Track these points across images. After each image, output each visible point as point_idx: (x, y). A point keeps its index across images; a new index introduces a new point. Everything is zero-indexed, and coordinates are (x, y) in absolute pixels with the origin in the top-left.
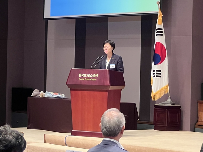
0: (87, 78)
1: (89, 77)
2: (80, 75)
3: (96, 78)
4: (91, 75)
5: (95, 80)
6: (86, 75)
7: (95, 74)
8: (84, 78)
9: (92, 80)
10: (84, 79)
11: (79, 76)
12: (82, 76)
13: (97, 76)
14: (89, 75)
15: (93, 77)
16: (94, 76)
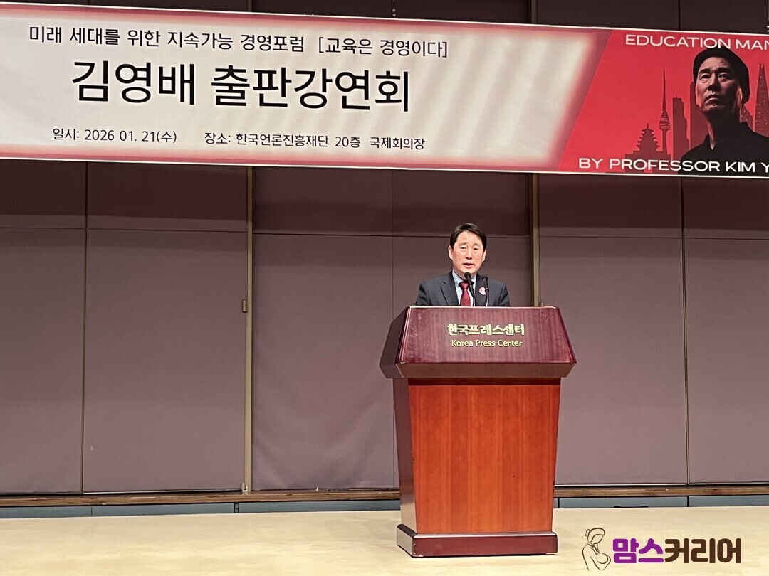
0: (485, 337)
1: (489, 333)
2: (452, 328)
3: (517, 336)
4: (498, 327)
5: (516, 343)
6: (476, 326)
7: (511, 326)
8: (472, 337)
9: (506, 343)
10: (471, 343)
11: (451, 334)
12: (463, 330)
13: (523, 328)
14: (489, 327)
15: (507, 333)
16: (511, 329)
